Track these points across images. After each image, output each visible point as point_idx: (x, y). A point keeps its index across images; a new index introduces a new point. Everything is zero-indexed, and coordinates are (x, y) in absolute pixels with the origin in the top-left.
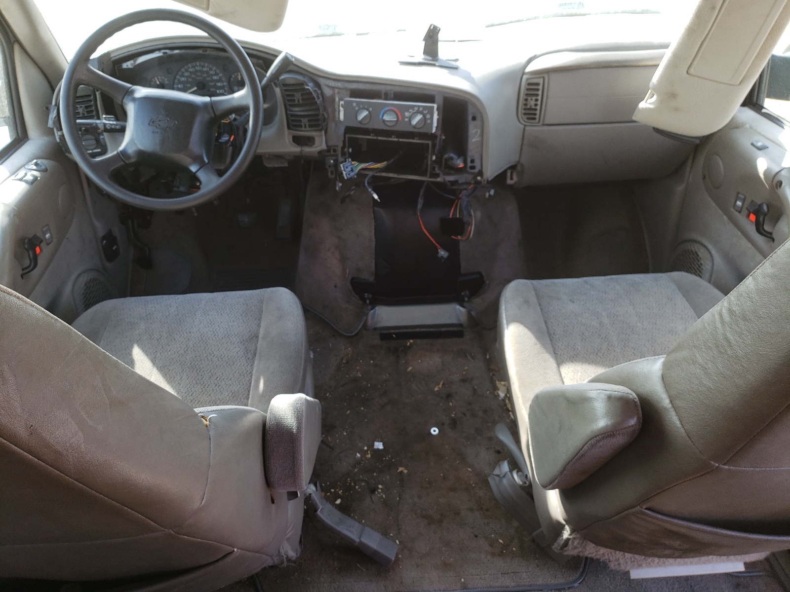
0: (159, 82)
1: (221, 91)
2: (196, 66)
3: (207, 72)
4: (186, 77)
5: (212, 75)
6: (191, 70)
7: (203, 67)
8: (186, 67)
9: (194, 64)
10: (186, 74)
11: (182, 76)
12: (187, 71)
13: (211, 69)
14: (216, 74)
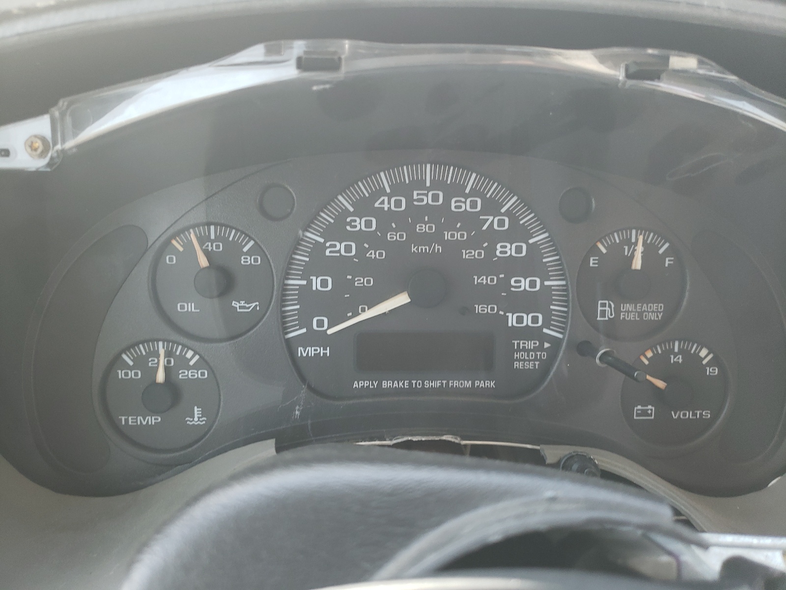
0: (207, 253)
1: (527, 320)
2: (419, 184)
3: (471, 221)
4: (358, 237)
5: (494, 237)
6: (385, 204)
7: (456, 190)
8: (363, 189)
9: (406, 174)
10: (360, 224)
11: (336, 232)
12: (364, 207)
13: (492, 207)
14: (517, 233)
